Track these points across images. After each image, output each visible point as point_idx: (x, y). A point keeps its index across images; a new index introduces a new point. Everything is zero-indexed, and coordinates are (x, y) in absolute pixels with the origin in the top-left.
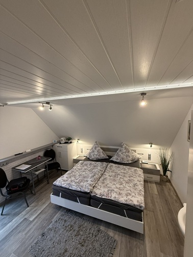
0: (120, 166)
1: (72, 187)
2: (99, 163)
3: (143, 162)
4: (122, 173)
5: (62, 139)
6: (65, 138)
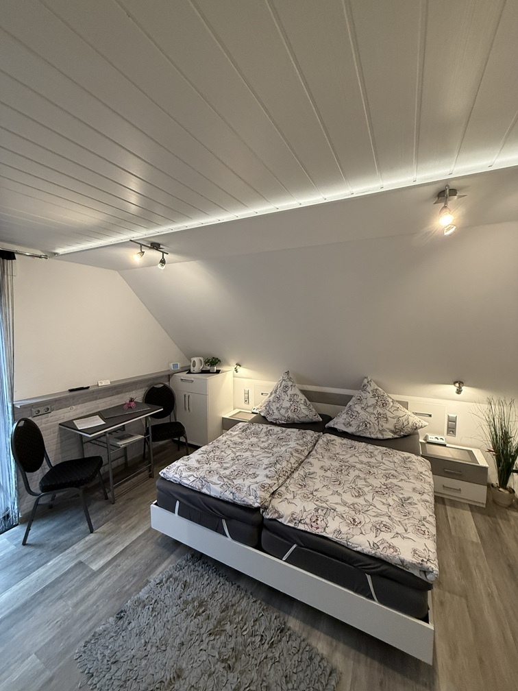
0: (356, 443)
1: (209, 488)
2: (294, 432)
3: (432, 438)
4: (362, 463)
5: (194, 361)
6: (202, 359)
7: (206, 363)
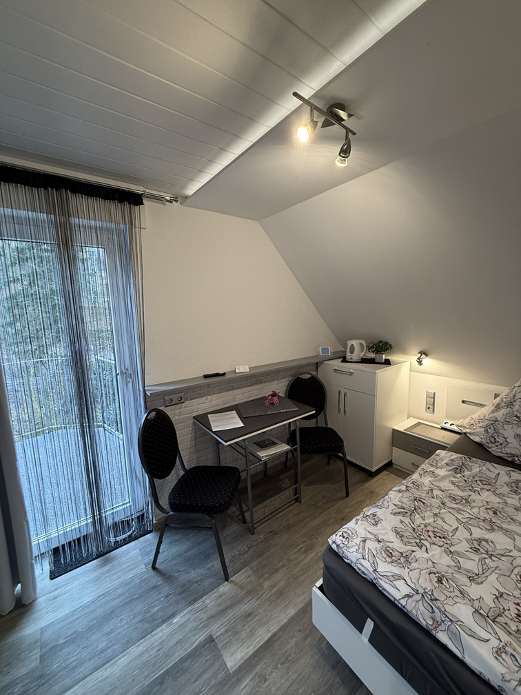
5: (352, 345)
6: (363, 342)
7: (369, 349)
